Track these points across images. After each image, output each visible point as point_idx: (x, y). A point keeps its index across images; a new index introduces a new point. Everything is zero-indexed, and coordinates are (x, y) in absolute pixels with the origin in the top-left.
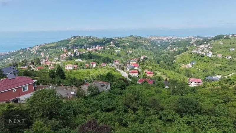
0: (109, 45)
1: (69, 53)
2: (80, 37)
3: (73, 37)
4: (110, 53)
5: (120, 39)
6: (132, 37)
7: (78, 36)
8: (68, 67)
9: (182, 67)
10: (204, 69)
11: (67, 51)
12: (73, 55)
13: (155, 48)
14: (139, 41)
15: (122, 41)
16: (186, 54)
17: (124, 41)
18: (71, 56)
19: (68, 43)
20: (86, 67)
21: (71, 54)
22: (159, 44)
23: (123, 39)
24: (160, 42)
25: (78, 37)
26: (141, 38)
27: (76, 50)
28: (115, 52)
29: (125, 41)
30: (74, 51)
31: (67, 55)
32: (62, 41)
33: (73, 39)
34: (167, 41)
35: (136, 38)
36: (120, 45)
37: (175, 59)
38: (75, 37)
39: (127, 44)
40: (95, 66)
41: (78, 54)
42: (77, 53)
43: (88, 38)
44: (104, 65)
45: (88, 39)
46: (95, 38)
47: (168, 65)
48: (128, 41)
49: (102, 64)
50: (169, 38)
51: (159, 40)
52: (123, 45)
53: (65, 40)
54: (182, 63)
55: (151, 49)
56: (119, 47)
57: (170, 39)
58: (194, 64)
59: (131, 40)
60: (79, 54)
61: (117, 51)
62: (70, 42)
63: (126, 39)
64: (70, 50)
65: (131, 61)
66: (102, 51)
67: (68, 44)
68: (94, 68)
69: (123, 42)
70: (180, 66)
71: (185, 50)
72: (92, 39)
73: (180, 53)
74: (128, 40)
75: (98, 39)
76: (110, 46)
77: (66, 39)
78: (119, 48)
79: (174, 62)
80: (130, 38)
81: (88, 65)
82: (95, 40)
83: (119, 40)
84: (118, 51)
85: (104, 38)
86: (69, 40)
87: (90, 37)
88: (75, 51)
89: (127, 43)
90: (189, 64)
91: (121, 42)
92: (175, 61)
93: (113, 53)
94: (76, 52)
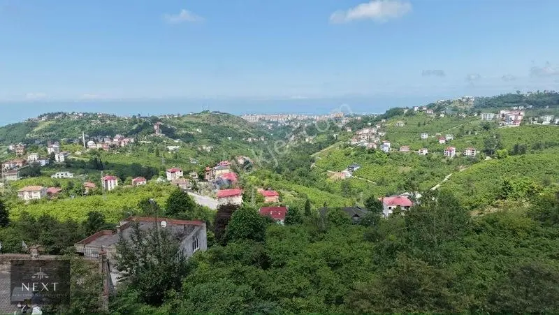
0: (149, 133)
1: (33, 157)
2: (65, 115)
3: (45, 115)
4: (155, 153)
5: (178, 118)
6: (206, 115)
7: (60, 113)
8: (26, 193)
9: (332, 177)
10: (378, 179)
11: (26, 152)
12: (43, 163)
13: (263, 140)
14: (225, 124)
15: (182, 122)
16: (335, 149)
17: (188, 125)
18: (40, 163)
19: (29, 131)
20: (87, 191)
21: (39, 159)
22: (270, 131)
23: (185, 119)
24: (273, 127)
25: (61, 115)
26: (228, 117)
27: (55, 149)
28: (168, 150)
29: (191, 123)
30: (46, 151)
31: (24, 162)
32: (11, 128)
33: (46, 121)
34: (286, 125)
35: (217, 116)
36: (178, 133)
37: (314, 161)
38: (51, 116)
39: (198, 130)
40: (113, 187)
41: (60, 158)
42: (56, 156)
43: (88, 118)
44: (141, 183)
45: (89, 120)
46: (109, 117)
47: (301, 175)
48: (199, 124)
49: (133, 180)
50: (289, 118)
51: (269, 122)
52: (187, 134)
53: (20, 124)
54: (330, 169)
55: (254, 143)
56: (175, 137)
57: (294, 120)
58: (355, 169)
59: (205, 122)
60: (62, 159)
61: (171, 148)
62: (36, 130)
63: (194, 120)
64: (35, 149)
65: (216, 168)
66: (133, 150)
67: (28, 135)
68: (112, 192)
69: (186, 127)
70: (326, 177)
71: (332, 141)
72: (102, 120)
73: (320, 149)
74: (200, 120)
75: (118, 120)
76: (152, 135)
77: (23, 119)
78: (177, 141)
79: (313, 168)
80: (204, 116)
81: (92, 185)
82: (108, 122)
83: (176, 121)
84: (175, 147)
85: (134, 117)
86: (31, 125)
87: (95, 116)
88: (50, 151)
89: (197, 127)
90: (346, 171)
91: (182, 126)
92: (313, 165)
93: (161, 153)
94: (53, 154)
